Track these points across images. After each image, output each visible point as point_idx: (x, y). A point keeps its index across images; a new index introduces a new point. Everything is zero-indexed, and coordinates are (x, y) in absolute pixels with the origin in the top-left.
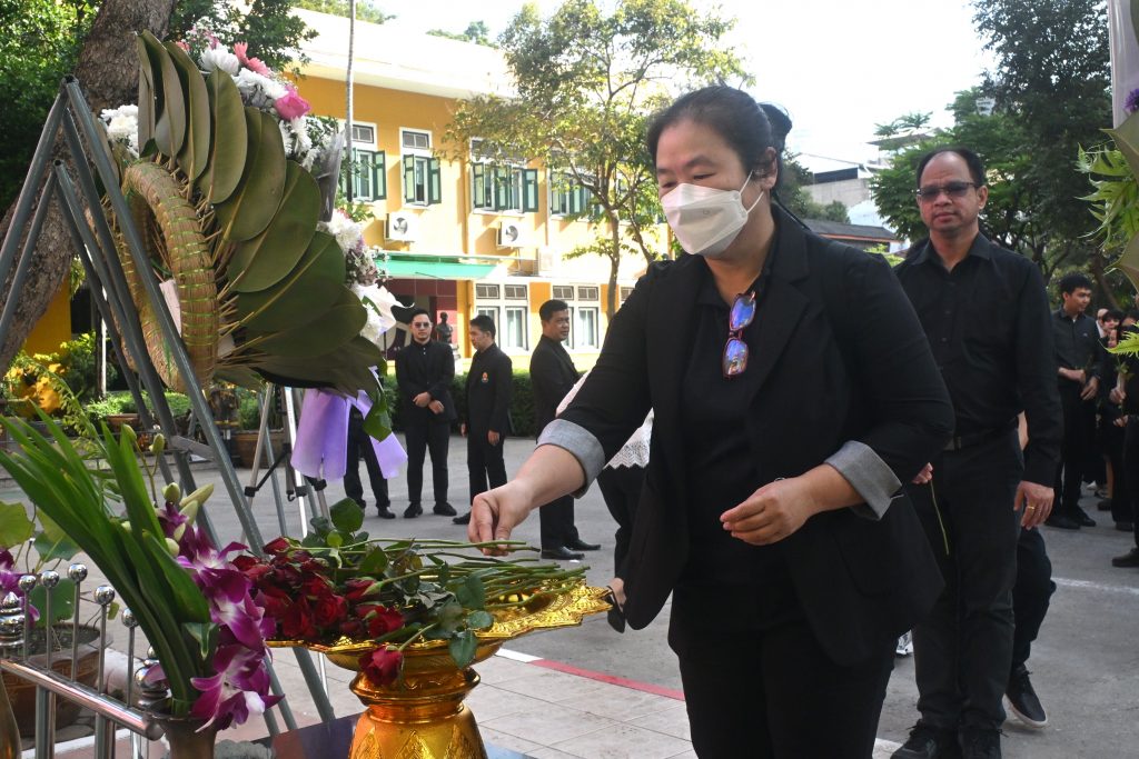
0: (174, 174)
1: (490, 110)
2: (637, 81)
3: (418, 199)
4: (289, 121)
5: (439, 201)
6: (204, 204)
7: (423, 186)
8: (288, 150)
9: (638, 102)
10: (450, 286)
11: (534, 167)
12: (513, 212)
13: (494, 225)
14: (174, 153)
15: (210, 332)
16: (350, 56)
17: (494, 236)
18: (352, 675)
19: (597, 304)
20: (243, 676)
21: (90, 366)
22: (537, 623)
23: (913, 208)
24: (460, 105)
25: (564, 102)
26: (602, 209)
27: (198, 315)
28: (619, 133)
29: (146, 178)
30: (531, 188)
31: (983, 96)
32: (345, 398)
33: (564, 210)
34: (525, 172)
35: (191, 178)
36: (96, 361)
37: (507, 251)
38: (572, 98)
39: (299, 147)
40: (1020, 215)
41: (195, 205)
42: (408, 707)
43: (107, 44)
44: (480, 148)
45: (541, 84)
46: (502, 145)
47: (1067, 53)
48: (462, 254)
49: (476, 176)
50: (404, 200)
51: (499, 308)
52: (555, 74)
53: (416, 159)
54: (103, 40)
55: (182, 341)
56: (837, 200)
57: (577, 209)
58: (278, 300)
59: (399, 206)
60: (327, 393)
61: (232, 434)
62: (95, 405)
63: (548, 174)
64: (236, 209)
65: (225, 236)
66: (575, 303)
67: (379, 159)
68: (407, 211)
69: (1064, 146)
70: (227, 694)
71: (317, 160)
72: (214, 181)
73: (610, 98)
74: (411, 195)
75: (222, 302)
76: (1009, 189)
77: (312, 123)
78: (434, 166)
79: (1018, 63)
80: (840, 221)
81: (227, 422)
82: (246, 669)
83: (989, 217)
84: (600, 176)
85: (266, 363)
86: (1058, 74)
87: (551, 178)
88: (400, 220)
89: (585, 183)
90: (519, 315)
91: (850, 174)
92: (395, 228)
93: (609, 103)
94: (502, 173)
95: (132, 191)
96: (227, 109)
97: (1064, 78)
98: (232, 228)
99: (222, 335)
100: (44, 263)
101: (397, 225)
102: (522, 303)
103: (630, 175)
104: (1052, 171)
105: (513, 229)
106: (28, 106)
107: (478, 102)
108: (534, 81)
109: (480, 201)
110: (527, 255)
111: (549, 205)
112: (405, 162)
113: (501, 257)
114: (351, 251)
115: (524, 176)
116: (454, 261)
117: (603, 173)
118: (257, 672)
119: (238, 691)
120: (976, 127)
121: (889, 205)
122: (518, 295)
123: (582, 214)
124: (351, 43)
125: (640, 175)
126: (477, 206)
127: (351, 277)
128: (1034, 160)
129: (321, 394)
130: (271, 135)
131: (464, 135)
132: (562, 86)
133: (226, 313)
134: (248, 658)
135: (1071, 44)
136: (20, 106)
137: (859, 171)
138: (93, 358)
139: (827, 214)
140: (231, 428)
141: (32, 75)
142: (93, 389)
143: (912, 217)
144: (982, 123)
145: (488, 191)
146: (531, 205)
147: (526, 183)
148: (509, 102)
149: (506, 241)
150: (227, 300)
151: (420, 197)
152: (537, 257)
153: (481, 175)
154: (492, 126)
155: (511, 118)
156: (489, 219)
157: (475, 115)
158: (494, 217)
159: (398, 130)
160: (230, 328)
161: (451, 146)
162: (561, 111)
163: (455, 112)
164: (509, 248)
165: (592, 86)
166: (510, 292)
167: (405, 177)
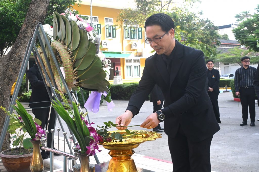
0: (63, 44)
1: (129, 12)
2: (169, 3)
3: (110, 37)
4: (89, 32)
5: (115, 37)
6: (70, 51)
7: (111, 33)
8: (89, 38)
9: (170, 9)
10: (119, 60)
11: (141, 27)
12: (136, 39)
13: (130, 43)
14: (63, 39)
15: (72, 79)
17: (131, 46)
18: (109, 151)
20: (94, 147)
21: (24, 83)
22: (146, 140)
23: (245, 37)
24: (121, 11)
25: (149, 10)
27: (69, 75)
29: (57, 45)
30: (140, 33)
32: (100, 93)
34: (138, 28)
35: (67, 45)
36: (26, 82)
37: (134, 50)
38: (151, 8)
39: (91, 38)
41: (68, 51)
42: (120, 157)
43: (36, 5)
44: (127, 22)
45: (143, 5)
46: (132, 22)
48: (122, 51)
49: (125, 30)
50: (106, 37)
51: (132, 65)
52: (147, 2)
53: (109, 26)
54: (35, 4)
55: (65, 81)
56: (226, 33)
58: (86, 72)
59: (104, 39)
60: (96, 92)
62: (26, 93)
64: (77, 52)
65: (75, 58)
67: (99, 26)
68: (108, 40)
70: (92, 150)
71: (95, 40)
72: (72, 45)
73: (162, 8)
74: (108, 35)
75: (74, 72)
77: (93, 32)
78: (114, 28)
80: (226, 39)
82: (95, 145)
85: (83, 86)
88: (105, 42)
90: (137, 67)
91: (229, 26)
92: (104, 45)
93: (161, 10)
94: (132, 29)
95: (53, 47)
96: (75, 30)
98: (76, 56)
99: (74, 80)
100: (21, 59)
102: (138, 64)
105: (135, 44)
106: (9, 16)
107: (126, 10)
108: (141, 4)
109: (126, 37)
110: (139, 51)
112: (106, 27)
113: (132, 52)
114: (103, 60)
115: (138, 30)
116: (120, 53)
118: (96, 146)
119: (93, 149)
121: (238, 37)
122: (137, 62)
126: (125, 38)
127: (102, 66)
130: (85, 35)
131: (122, 19)
132: (149, 5)
133: (75, 75)
134: (95, 143)
136: (7, 16)
137: (232, 25)
138: (25, 81)
139: (223, 37)
141: (10, 8)
142: (25, 89)
143: (244, 39)
145: (129, 34)
146: (140, 37)
147: (139, 31)
148: (134, 10)
149: (134, 47)
150: (76, 72)
151: (110, 36)
152: (142, 52)
153: (127, 30)
154: (130, 17)
155: (135, 14)
156: (129, 41)
157: (125, 14)
158: (131, 41)
159: (104, 18)
160: (76, 78)
161: (119, 23)
162: (148, 12)
163: (119, 13)
164: (134, 49)
165: (157, 5)
166: (135, 61)
167: (106, 31)
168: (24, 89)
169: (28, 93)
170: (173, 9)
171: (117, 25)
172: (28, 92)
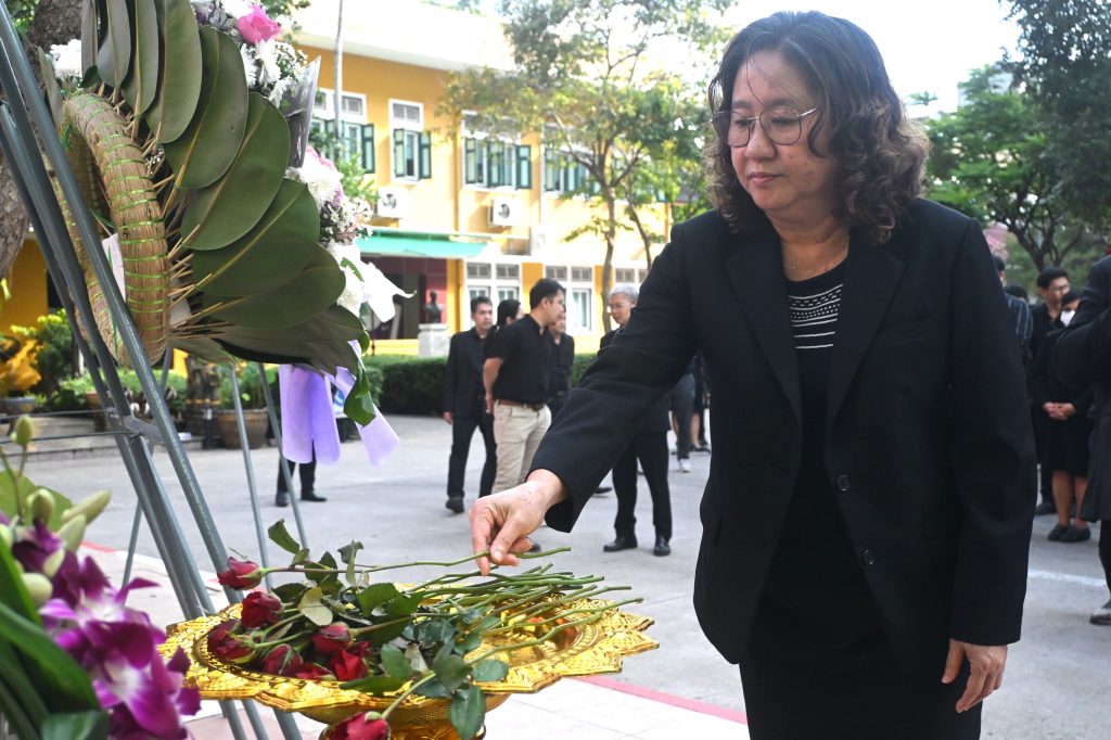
0: (117, 107)
1: (484, 83)
2: (637, 55)
3: (408, 174)
4: (254, 45)
5: (429, 177)
6: (153, 144)
7: (413, 161)
8: (250, 80)
10: (439, 266)
11: (527, 143)
12: (506, 187)
13: (486, 202)
14: (118, 83)
15: (159, 296)
16: (340, 23)
17: (487, 213)
19: (591, 285)
21: (66, 342)
24: (452, 77)
25: (561, 76)
26: (597, 187)
27: (145, 277)
28: (618, 107)
29: (90, 113)
30: (524, 165)
31: (998, 72)
32: (323, 376)
33: (558, 187)
34: (518, 148)
35: (137, 112)
37: (499, 230)
38: (570, 71)
39: (265, 77)
40: (1032, 198)
41: (142, 145)
44: (473, 122)
45: (538, 55)
46: (496, 119)
47: (1089, 27)
48: (453, 232)
49: (468, 151)
50: (393, 175)
51: (489, 288)
52: (554, 45)
53: (406, 133)
55: (126, 307)
57: (571, 187)
58: (239, 260)
59: (387, 181)
60: (303, 368)
61: (214, 413)
63: (543, 151)
64: (189, 152)
65: (177, 183)
66: (568, 284)
67: (368, 133)
68: (400, 187)
69: (1085, 125)
71: (288, 93)
72: (164, 116)
73: (609, 72)
74: (402, 169)
75: (173, 262)
76: (1021, 171)
77: (281, 50)
78: (425, 140)
79: (1037, 37)
81: (208, 401)
83: (998, 200)
84: (597, 153)
85: (229, 333)
86: (1079, 47)
87: (545, 154)
88: (389, 196)
89: (581, 159)
92: (385, 204)
93: (607, 78)
94: (495, 149)
95: (71, 127)
96: (178, 28)
97: (1086, 53)
98: (185, 173)
99: (175, 300)
101: (387, 200)
102: (514, 283)
103: (627, 151)
104: (1071, 150)
105: (505, 207)
107: (471, 73)
108: (532, 51)
109: (472, 177)
110: (519, 234)
111: (543, 183)
112: (395, 135)
113: (494, 236)
114: (327, 203)
115: (518, 152)
116: (444, 238)
117: (600, 150)
120: (988, 106)
122: (510, 275)
123: (577, 191)
124: (341, 10)
125: (639, 152)
126: (468, 182)
127: (327, 235)
128: (1052, 138)
129: (297, 370)
130: (230, 60)
131: (457, 109)
132: (559, 58)
133: (180, 274)
135: (1094, 18)
140: (212, 407)
142: (71, 366)
144: (995, 102)
145: (480, 167)
146: (524, 182)
147: (519, 159)
148: (503, 75)
149: (498, 220)
150: (181, 259)
151: (410, 172)
152: (530, 235)
153: (473, 151)
154: (485, 99)
155: (506, 91)
156: (481, 195)
157: (469, 88)
158: (486, 194)
159: (387, 102)
160: (185, 292)
161: (444, 122)
162: (558, 84)
163: (447, 83)
164: (501, 227)
165: (590, 59)
166: (502, 271)
167: (395, 151)
168: (64, 365)
169: (78, 382)
170: (652, 76)
171: (437, 130)
172: (80, 376)
